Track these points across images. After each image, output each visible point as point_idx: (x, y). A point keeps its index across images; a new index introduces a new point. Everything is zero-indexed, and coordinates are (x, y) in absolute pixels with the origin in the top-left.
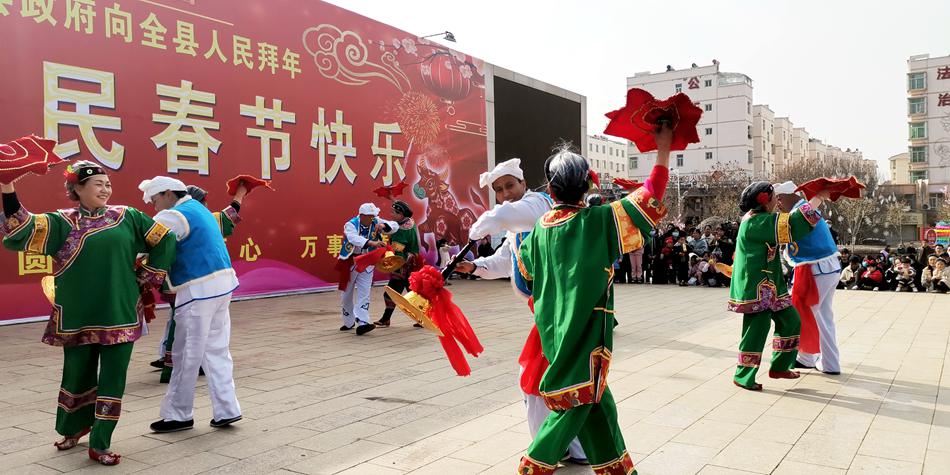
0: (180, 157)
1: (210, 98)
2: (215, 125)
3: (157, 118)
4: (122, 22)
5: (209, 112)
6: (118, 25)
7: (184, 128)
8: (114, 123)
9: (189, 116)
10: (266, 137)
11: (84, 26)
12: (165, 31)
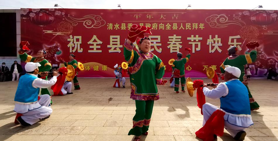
0: (173, 50)
1: (180, 37)
2: (181, 43)
3: (168, 43)
4: (162, 26)
5: (180, 40)
6: (162, 27)
7: (174, 44)
8: (160, 45)
9: (175, 41)
10: (194, 44)
11: (155, 28)
12: (170, 26)
